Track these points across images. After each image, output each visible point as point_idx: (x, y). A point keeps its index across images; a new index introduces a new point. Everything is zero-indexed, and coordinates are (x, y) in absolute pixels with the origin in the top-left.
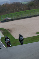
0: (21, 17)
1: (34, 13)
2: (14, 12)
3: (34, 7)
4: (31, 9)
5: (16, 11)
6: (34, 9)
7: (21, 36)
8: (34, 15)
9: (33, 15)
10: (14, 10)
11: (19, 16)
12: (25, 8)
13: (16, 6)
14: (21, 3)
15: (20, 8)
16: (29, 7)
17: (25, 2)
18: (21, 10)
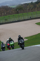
0: (9, 21)
1: (23, 17)
2: (2, 16)
3: (22, 11)
4: (20, 13)
5: (4, 15)
6: (22, 13)
7: (20, 38)
8: (23, 19)
9: (21, 19)
10: (2, 14)
11: (7, 20)
12: (13, 12)
13: (4, 10)
14: (9, 7)
15: (8, 12)
16: (18, 11)
17: (13, 6)
18: (9, 14)
